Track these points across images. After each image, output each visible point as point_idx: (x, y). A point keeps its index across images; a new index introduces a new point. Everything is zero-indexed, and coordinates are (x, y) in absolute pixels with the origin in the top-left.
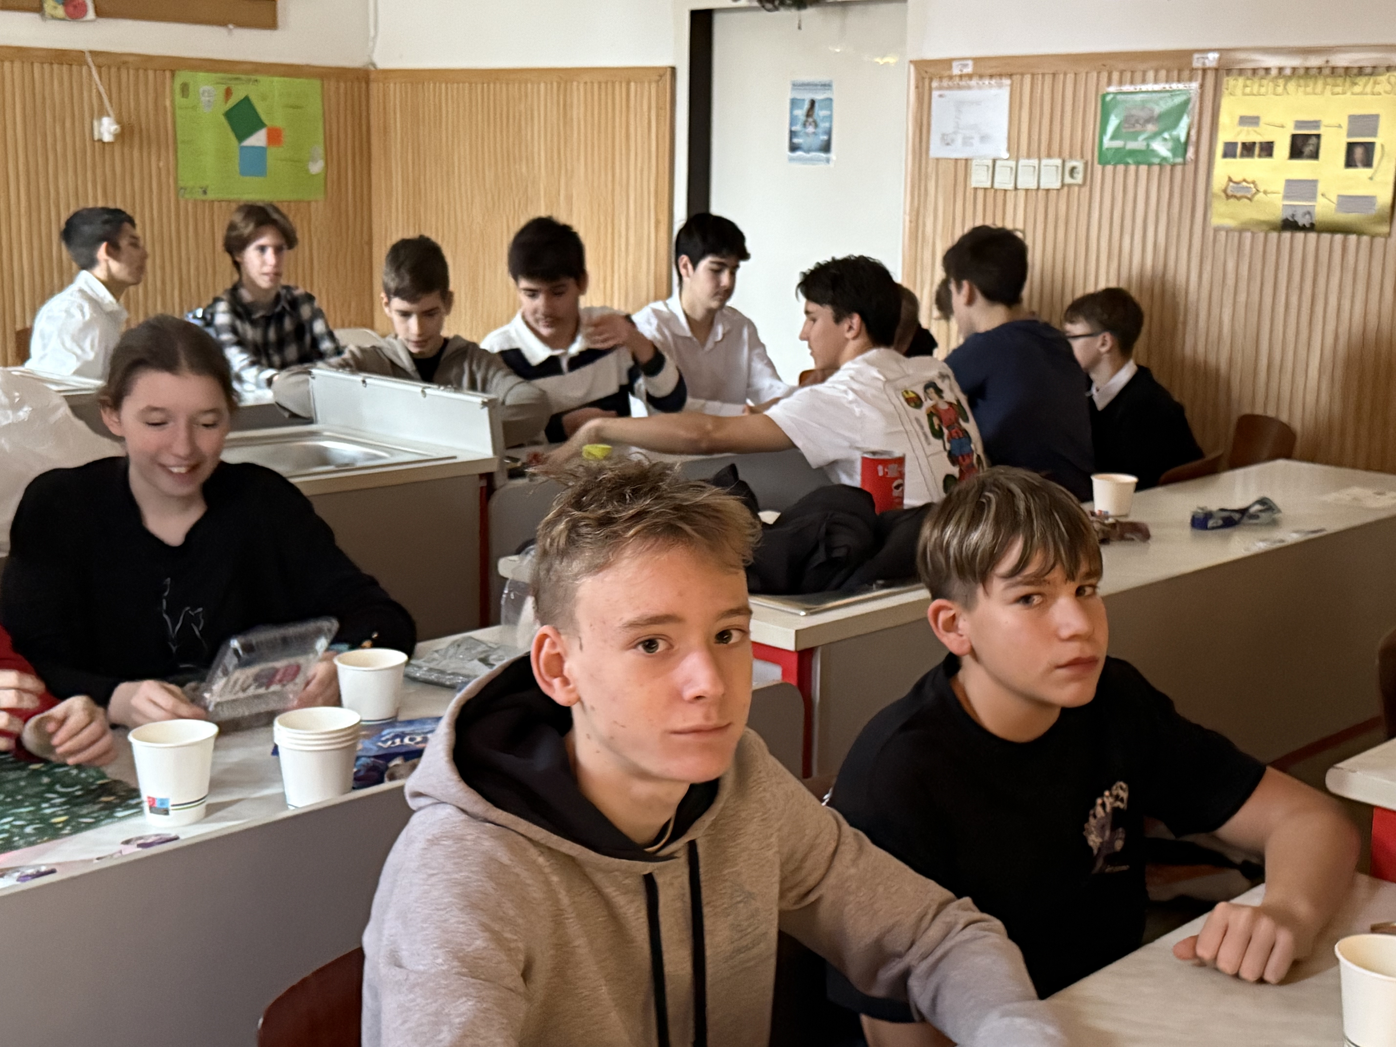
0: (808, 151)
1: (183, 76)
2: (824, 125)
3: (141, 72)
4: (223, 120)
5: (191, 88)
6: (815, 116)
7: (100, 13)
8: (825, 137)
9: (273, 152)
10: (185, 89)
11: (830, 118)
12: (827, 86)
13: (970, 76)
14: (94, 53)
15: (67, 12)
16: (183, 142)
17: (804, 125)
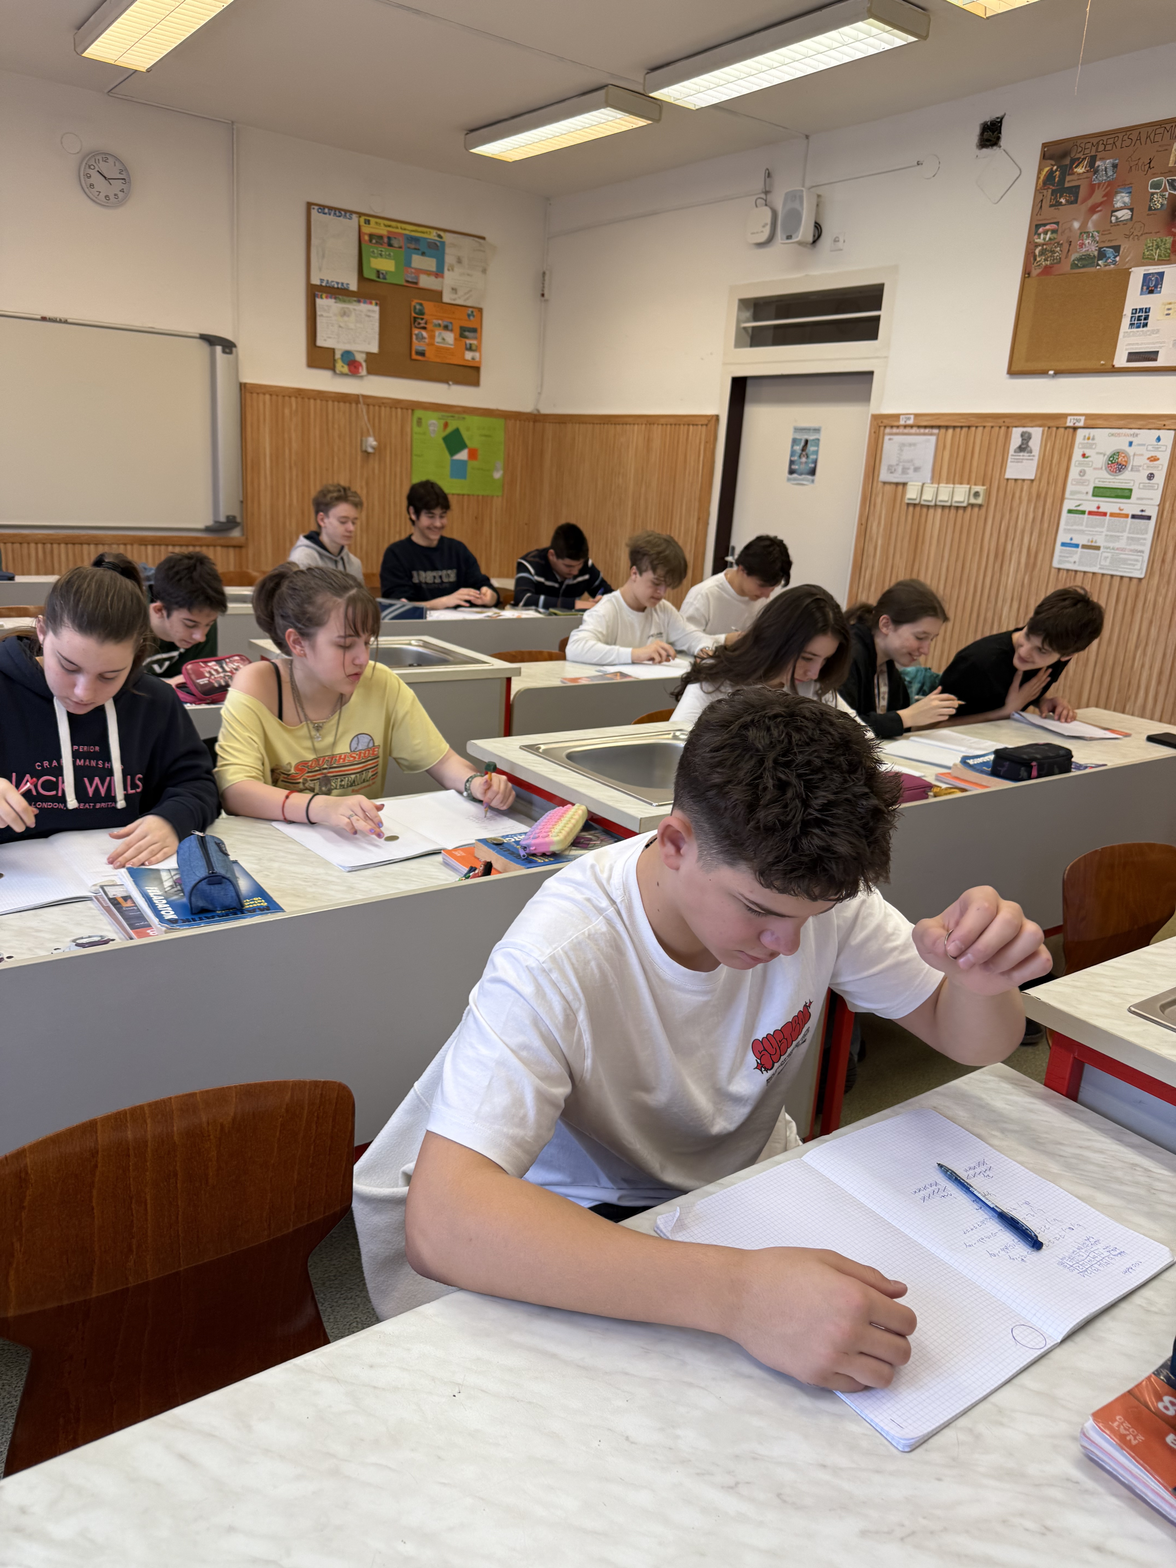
0: (801, 474)
1: (419, 413)
2: (812, 457)
3: (394, 409)
4: (441, 442)
5: (423, 421)
6: (807, 451)
7: (370, 372)
8: (813, 465)
9: (473, 464)
10: (419, 422)
11: (816, 453)
12: (817, 430)
13: (912, 427)
14: (364, 397)
15: (350, 370)
16: (416, 455)
17: (800, 457)
